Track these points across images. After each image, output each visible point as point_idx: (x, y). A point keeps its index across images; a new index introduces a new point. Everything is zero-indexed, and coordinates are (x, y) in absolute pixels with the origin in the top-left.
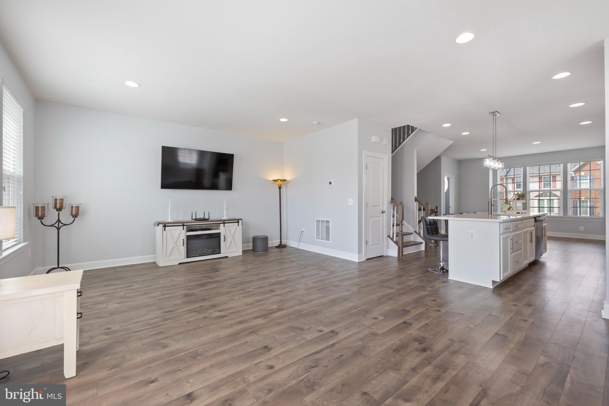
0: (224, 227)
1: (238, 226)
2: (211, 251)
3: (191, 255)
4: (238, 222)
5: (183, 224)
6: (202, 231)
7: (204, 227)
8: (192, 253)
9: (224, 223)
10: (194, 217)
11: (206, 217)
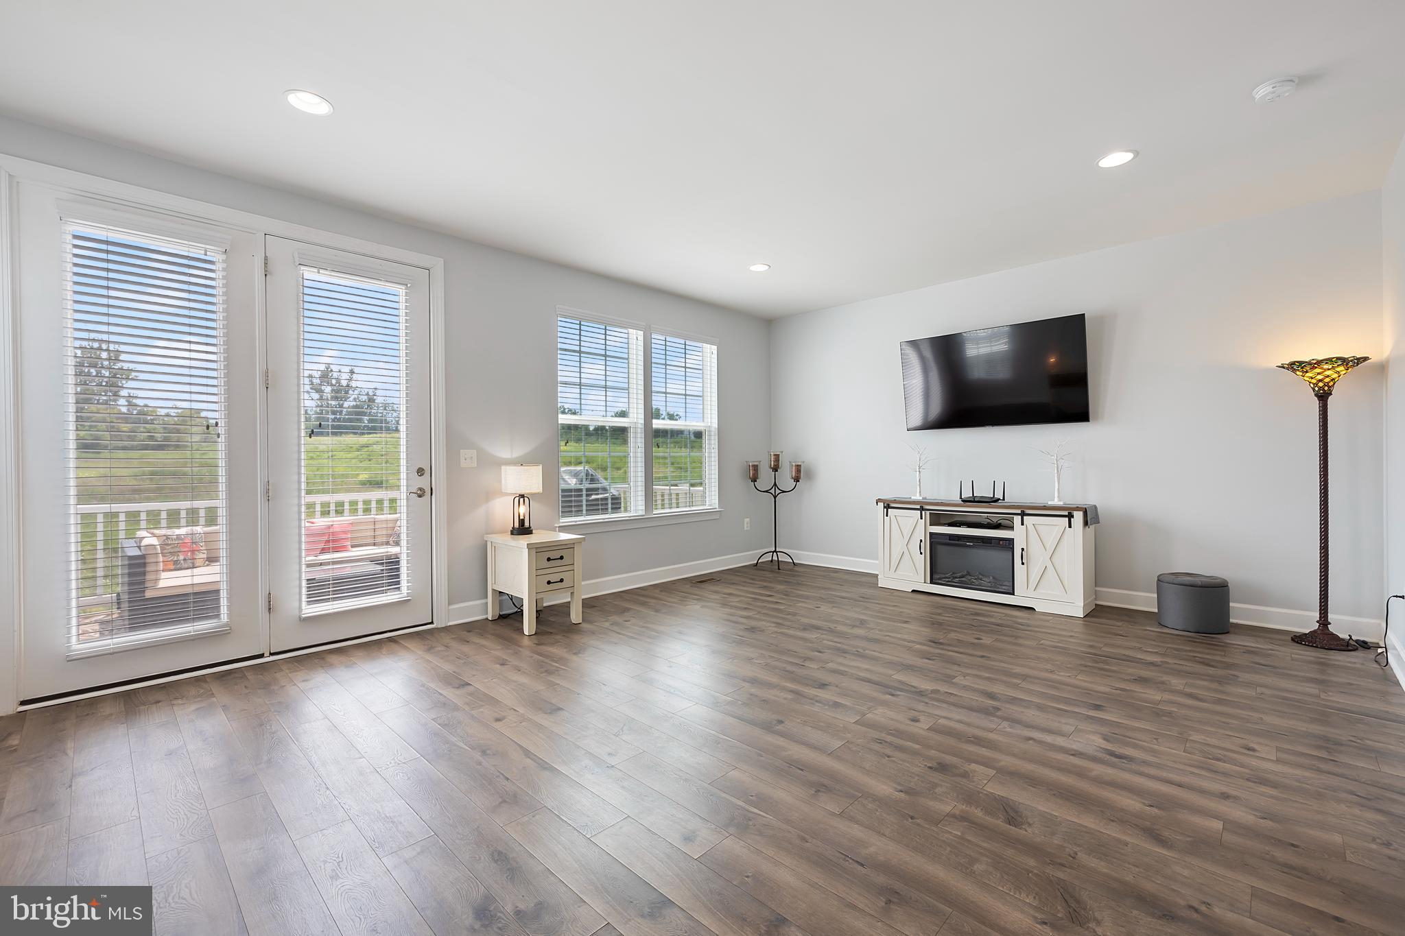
0: (1022, 524)
1: (1070, 527)
2: (988, 581)
3: (940, 579)
4: (1070, 516)
5: (922, 507)
6: (969, 527)
7: (983, 519)
8: (944, 576)
9: (1023, 514)
10: (967, 494)
11: (999, 495)
